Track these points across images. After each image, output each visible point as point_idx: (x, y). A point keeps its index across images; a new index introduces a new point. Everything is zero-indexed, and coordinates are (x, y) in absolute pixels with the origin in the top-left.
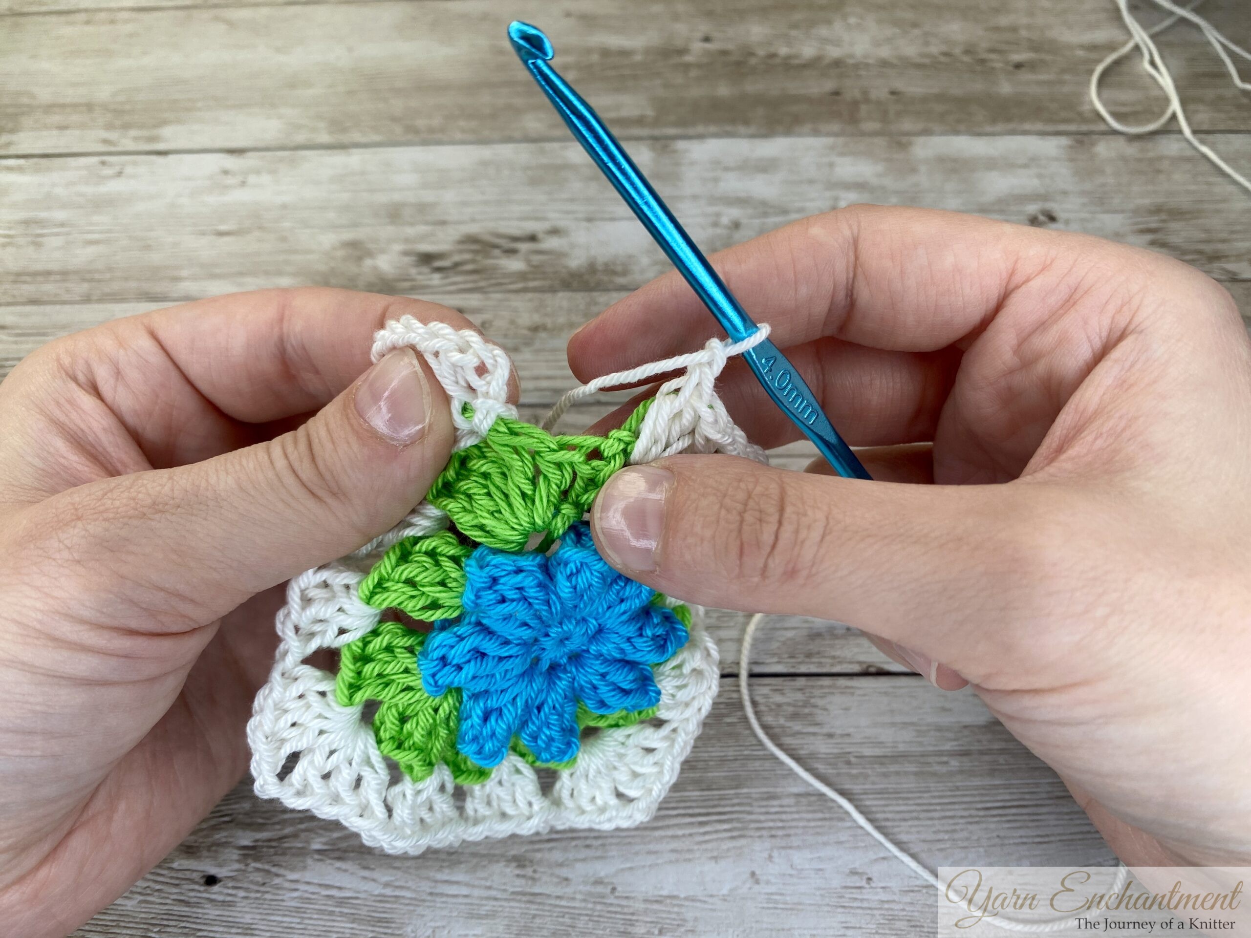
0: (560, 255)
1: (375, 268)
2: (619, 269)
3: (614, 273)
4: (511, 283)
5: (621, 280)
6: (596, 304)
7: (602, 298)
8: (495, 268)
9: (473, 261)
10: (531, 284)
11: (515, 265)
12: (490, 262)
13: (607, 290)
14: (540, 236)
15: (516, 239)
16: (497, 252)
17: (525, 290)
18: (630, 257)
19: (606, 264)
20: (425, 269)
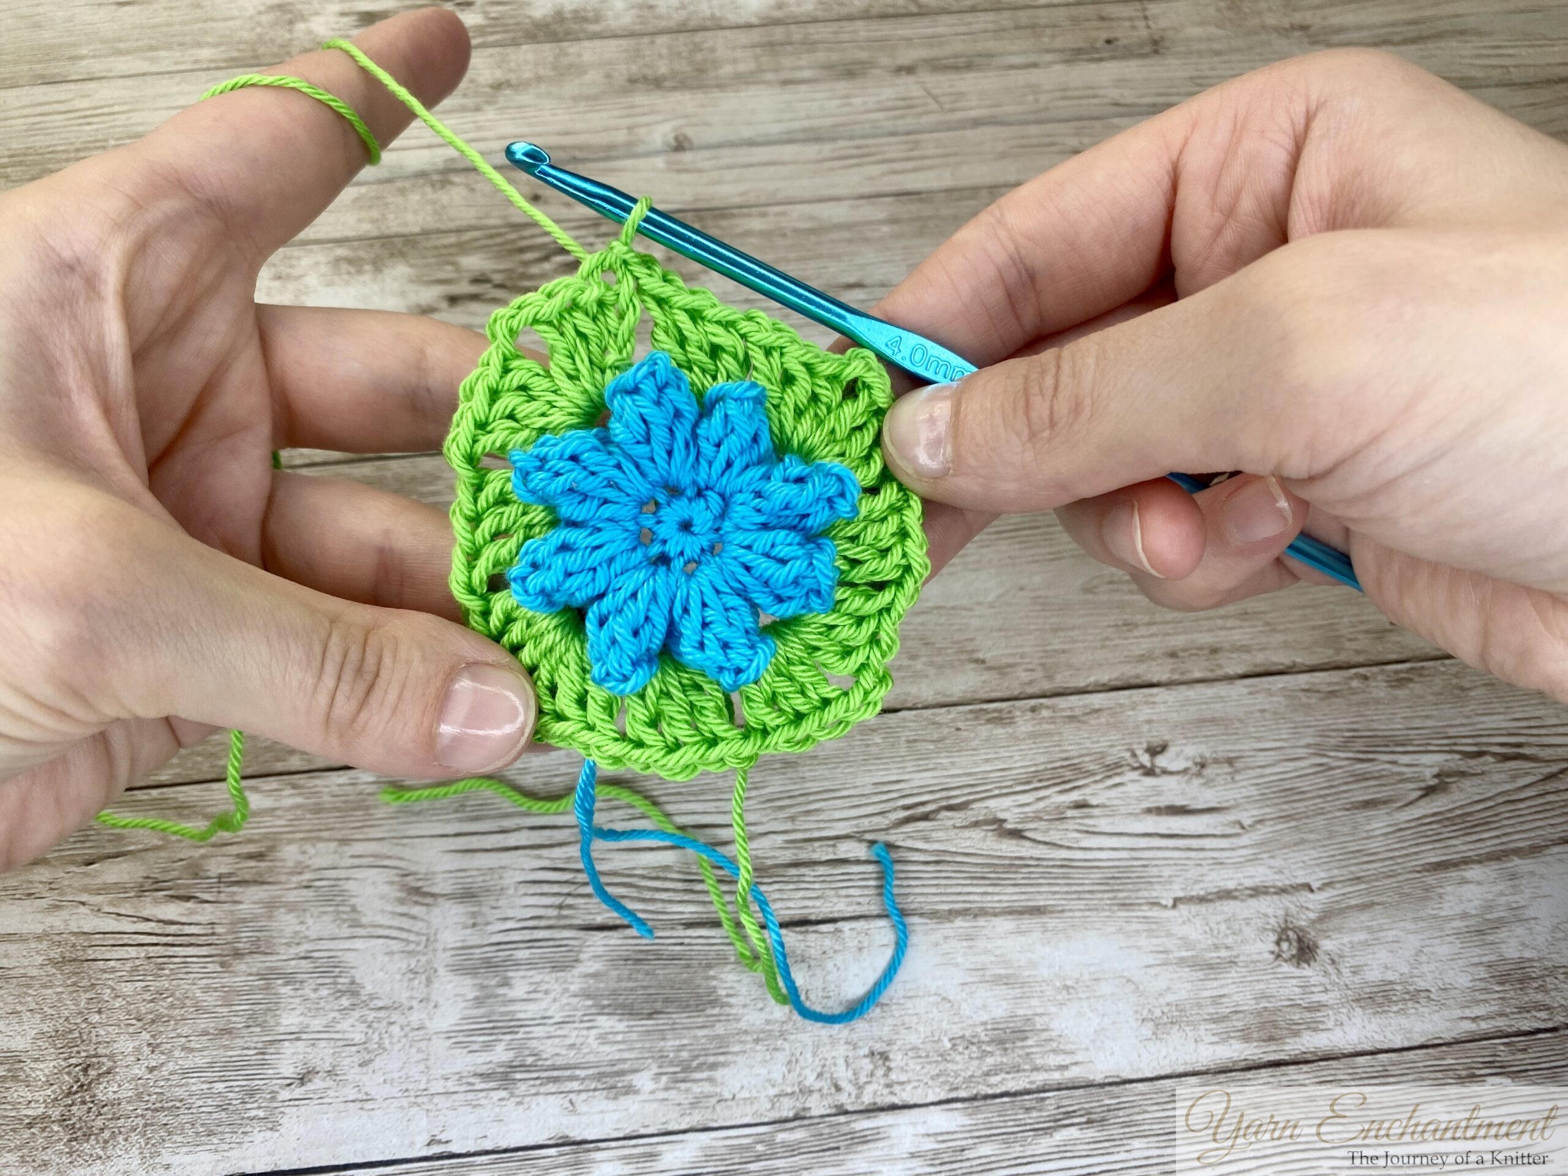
0: (420, 280)
2: (345, 267)
3: (349, 261)
4: (476, 239)
5: (341, 252)
6: (374, 221)
7: (366, 228)
8: (499, 257)
9: (526, 264)
10: (452, 239)
11: (474, 262)
12: (502, 266)
13: (360, 239)
14: (444, 305)
15: (475, 297)
16: (498, 278)
17: (458, 231)
18: (329, 284)
19: (360, 272)
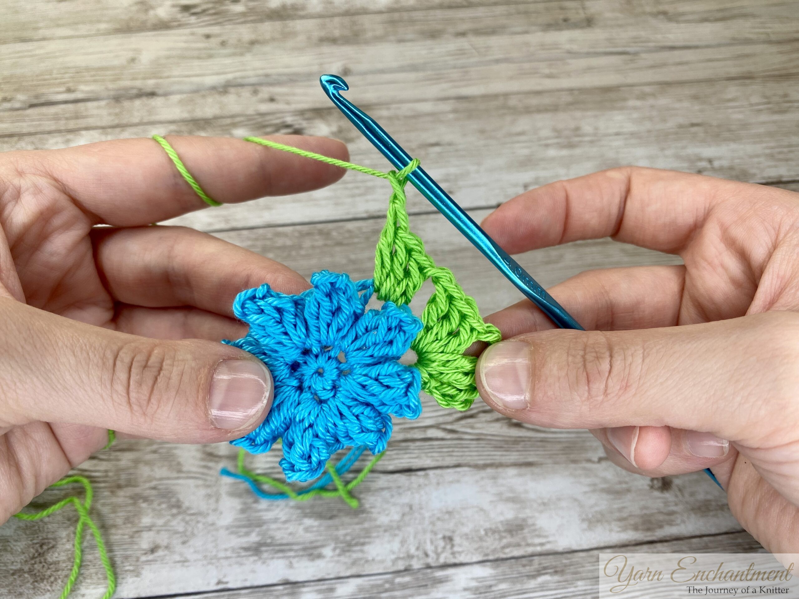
1: (329, 125)
20: (297, 126)
